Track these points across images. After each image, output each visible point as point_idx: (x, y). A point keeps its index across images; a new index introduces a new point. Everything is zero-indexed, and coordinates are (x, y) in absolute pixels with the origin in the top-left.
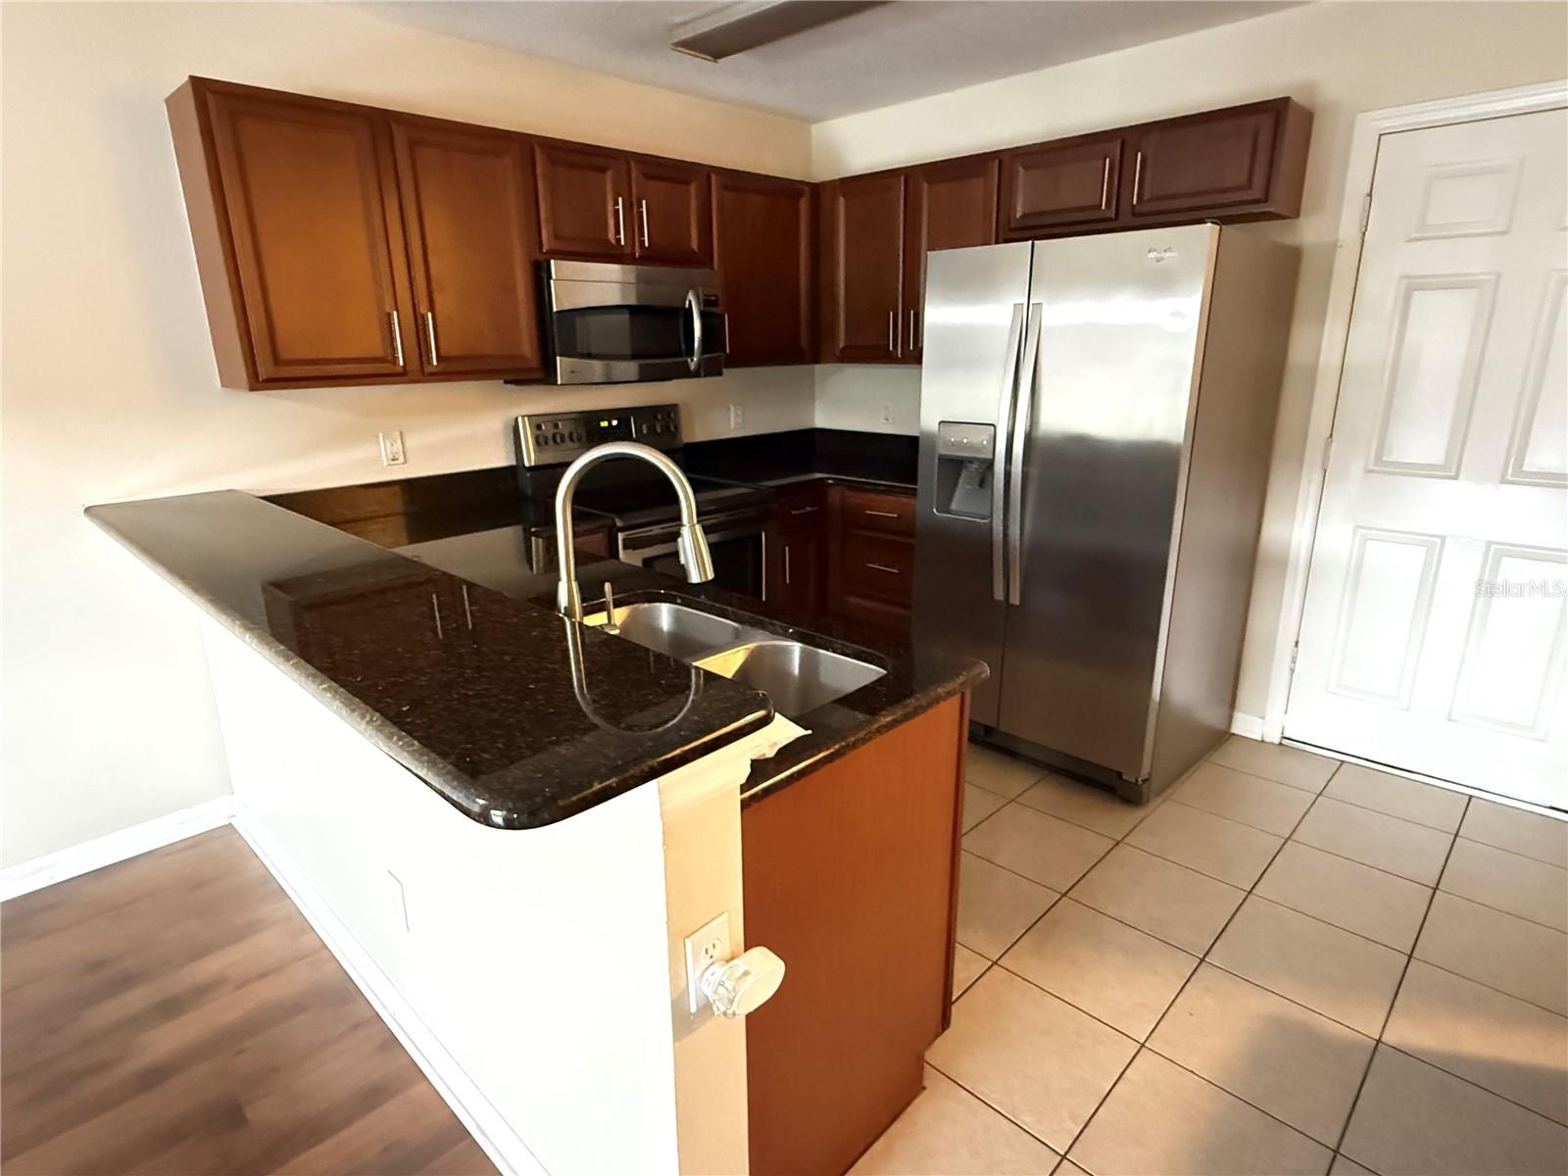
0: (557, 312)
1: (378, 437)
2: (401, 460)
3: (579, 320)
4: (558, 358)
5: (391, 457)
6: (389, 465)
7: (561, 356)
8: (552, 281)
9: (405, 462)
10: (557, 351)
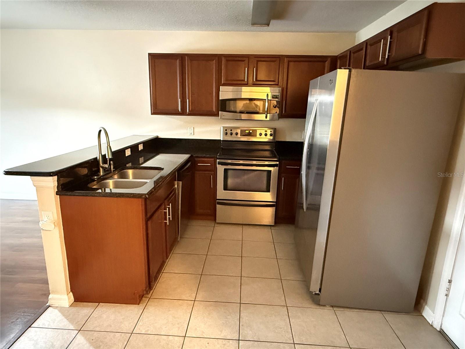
0: (221, 100)
1: (188, 128)
2: (193, 134)
3: (227, 102)
4: (220, 112)
5: (190, 133)
6: (190, 135)
7: (221, 111)
8: (220, 92)
9: (194, 135)
10: (220, 110)
